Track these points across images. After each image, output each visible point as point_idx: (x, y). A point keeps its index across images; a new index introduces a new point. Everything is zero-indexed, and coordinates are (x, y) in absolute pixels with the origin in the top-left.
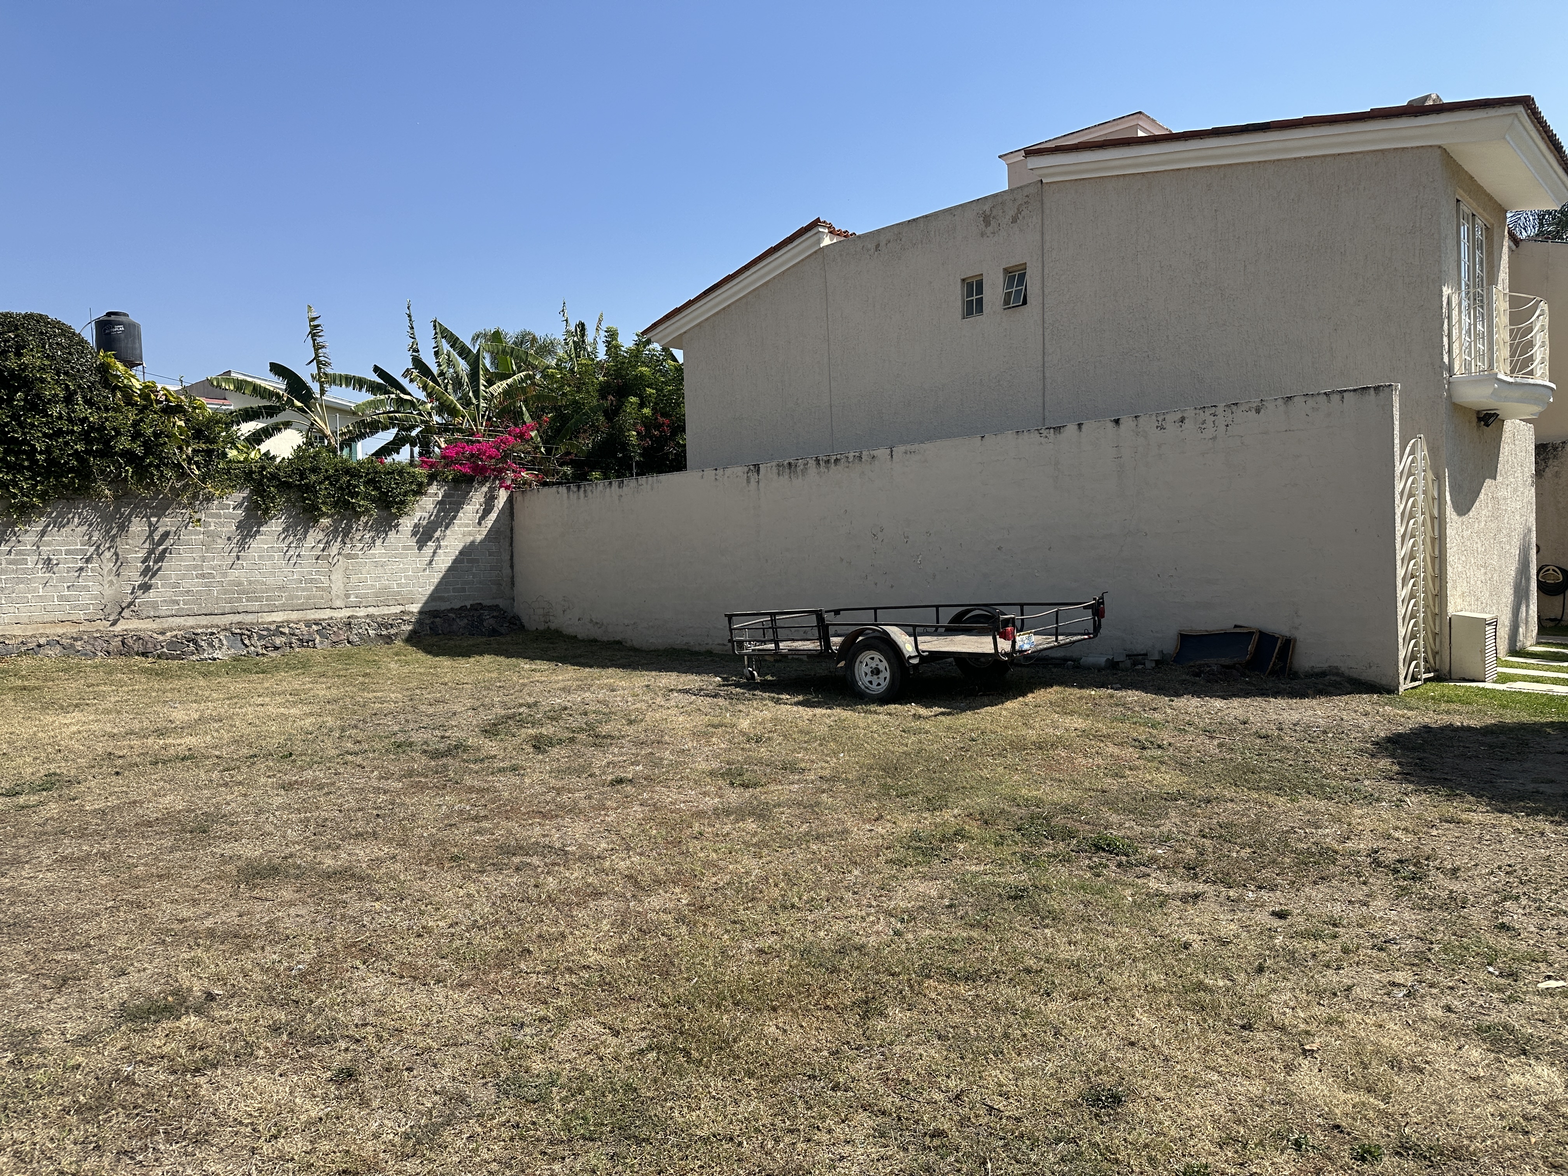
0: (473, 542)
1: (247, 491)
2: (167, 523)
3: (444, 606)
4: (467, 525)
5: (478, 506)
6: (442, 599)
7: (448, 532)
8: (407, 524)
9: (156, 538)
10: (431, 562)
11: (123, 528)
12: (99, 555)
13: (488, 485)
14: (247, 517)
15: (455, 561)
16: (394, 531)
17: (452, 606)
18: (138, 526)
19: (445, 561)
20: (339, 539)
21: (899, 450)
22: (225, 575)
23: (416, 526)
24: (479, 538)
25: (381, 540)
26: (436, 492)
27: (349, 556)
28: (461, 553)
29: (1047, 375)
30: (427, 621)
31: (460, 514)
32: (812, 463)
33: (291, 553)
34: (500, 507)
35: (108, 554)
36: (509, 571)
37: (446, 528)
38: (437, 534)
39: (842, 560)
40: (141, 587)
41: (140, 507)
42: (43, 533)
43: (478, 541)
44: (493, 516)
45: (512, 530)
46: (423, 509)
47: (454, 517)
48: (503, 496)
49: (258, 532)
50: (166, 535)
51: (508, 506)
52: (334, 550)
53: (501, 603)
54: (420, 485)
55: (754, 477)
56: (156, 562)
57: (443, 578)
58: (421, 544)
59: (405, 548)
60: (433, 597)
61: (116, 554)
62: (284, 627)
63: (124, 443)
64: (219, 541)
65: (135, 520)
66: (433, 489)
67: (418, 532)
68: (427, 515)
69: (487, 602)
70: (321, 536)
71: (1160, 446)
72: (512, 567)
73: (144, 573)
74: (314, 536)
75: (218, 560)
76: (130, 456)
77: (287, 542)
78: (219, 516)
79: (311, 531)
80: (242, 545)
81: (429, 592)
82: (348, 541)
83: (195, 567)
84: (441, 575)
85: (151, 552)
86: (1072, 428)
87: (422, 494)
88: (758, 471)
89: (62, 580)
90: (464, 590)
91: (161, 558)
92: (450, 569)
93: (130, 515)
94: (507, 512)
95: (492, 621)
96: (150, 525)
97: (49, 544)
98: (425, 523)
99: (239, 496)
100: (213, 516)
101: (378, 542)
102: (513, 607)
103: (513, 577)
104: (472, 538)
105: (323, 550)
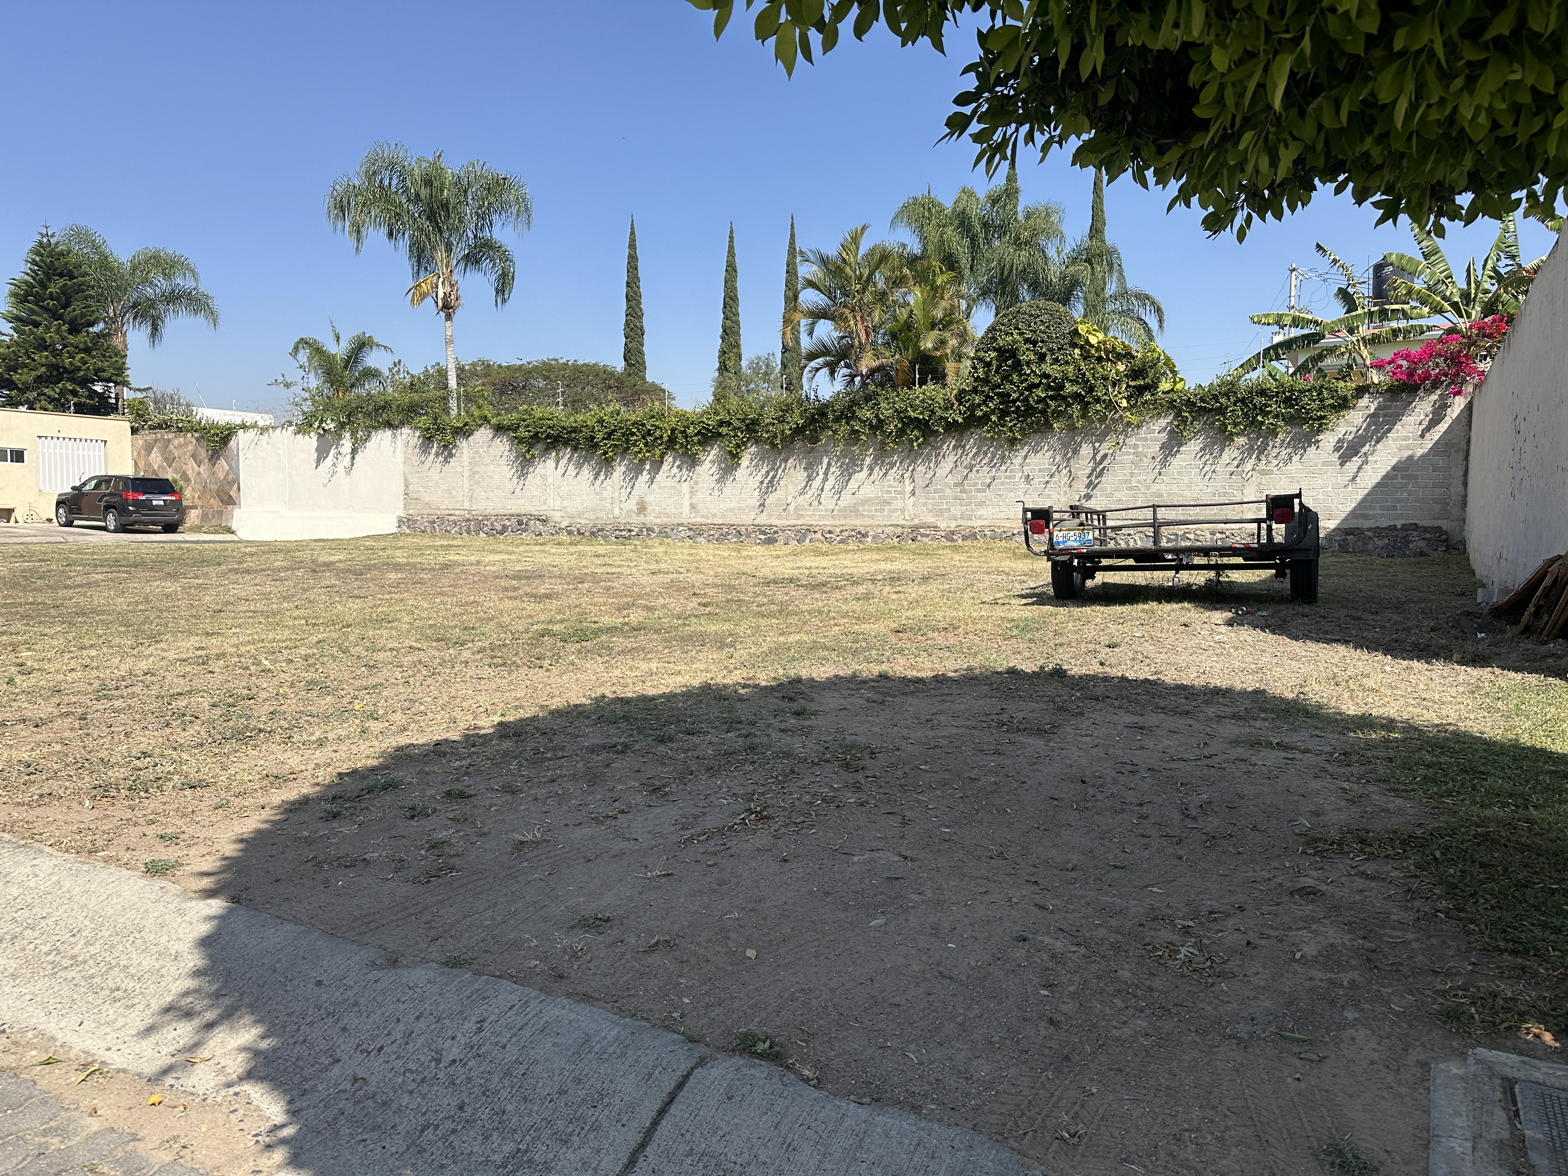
0: (1410, 457)
1: (1171, 417)
2: (1105, 448)
3: (1366, 524)
4: (1408, 438)
5: (1422, 417)
6: (1364, 516)
7: (1379, 446)
8: (1328, 440)
9: (1098, 459)
10: (1354, 478)
11: (1076, 452)
12: (1059, 472)
13: (1438, 392)
14: (1170, 439)
15: (1385, 477)
16: (1314, 447)
17: (1377, 524)
18: (1086, 450)
19: (1372, 476)
20: (1254, 456)
22: (1148, 488)
23: (1339, 442)
24: (1419, 452)
25: (1298, 456)
26: (1367, 404)
27: (1263, 472)
28: (1394, 468)
30: (1337, 538)
31: (1398, 427)
33: (1207, 469)
34: (1454, 416)
35: (1065, 472)
36: (1462, 488)
37: (1378, 442)
38: (1366, 448)
40: (1085, 496)
41: (1088, 434)
42: (1026, 457)
43: (1418, 454)
44: (1443, 427)
45: (1469, 442)
46: (1349, 423)
47: (1389, 430)
48: (1458, 404)
49: (1178, 451)
50: (1105, 456)
51: (1466, 413)
52: (1248, 466)
53: (1444, 524)
54: (1345, 399)
56: (1097, 477)
57: (1368, 494)
58: (1344, 459)
59: (1325, 463)
60: (1353, 514)
61: (1070, 471)
62: (1190, 533)
63: (1069, 388)
64: (1145, 460)
65: (1084, 445)
66: (1364, 401)
67: (1342, 447)
68: (1355, 429)
69: (1424, 523)
70: (1236, 453)
72: (1465, 484)
73: (1088, 487)
74: (1230, 454)
75: (1144, 476)
76: (1076, 396)
77: (1203, 460)
78: (1146, 439)
79: (1227, 449)
80: (1164, 463)
81: (1350, 509)
82: (1263, 458)
83: (1126, 481)
84: (1366, 491)
85: (1094, 470)
87: (1349, 408)
89: (1035, 489)
90: (1395, 508)
91: (1100, 474)
92: (1378, 485)
93: (1081, 442)
94: (1464, 421)
95: (1422, 544)
96: (1094, 449)
97: (1029, 465)
98: (1350, 438)
99: (1163, 422)
100: (1141, 439)
101: (1295, 458)
102: (1462, 529)
103: (1465, 496)
104: (1410, 452)
105: (1238, 467)
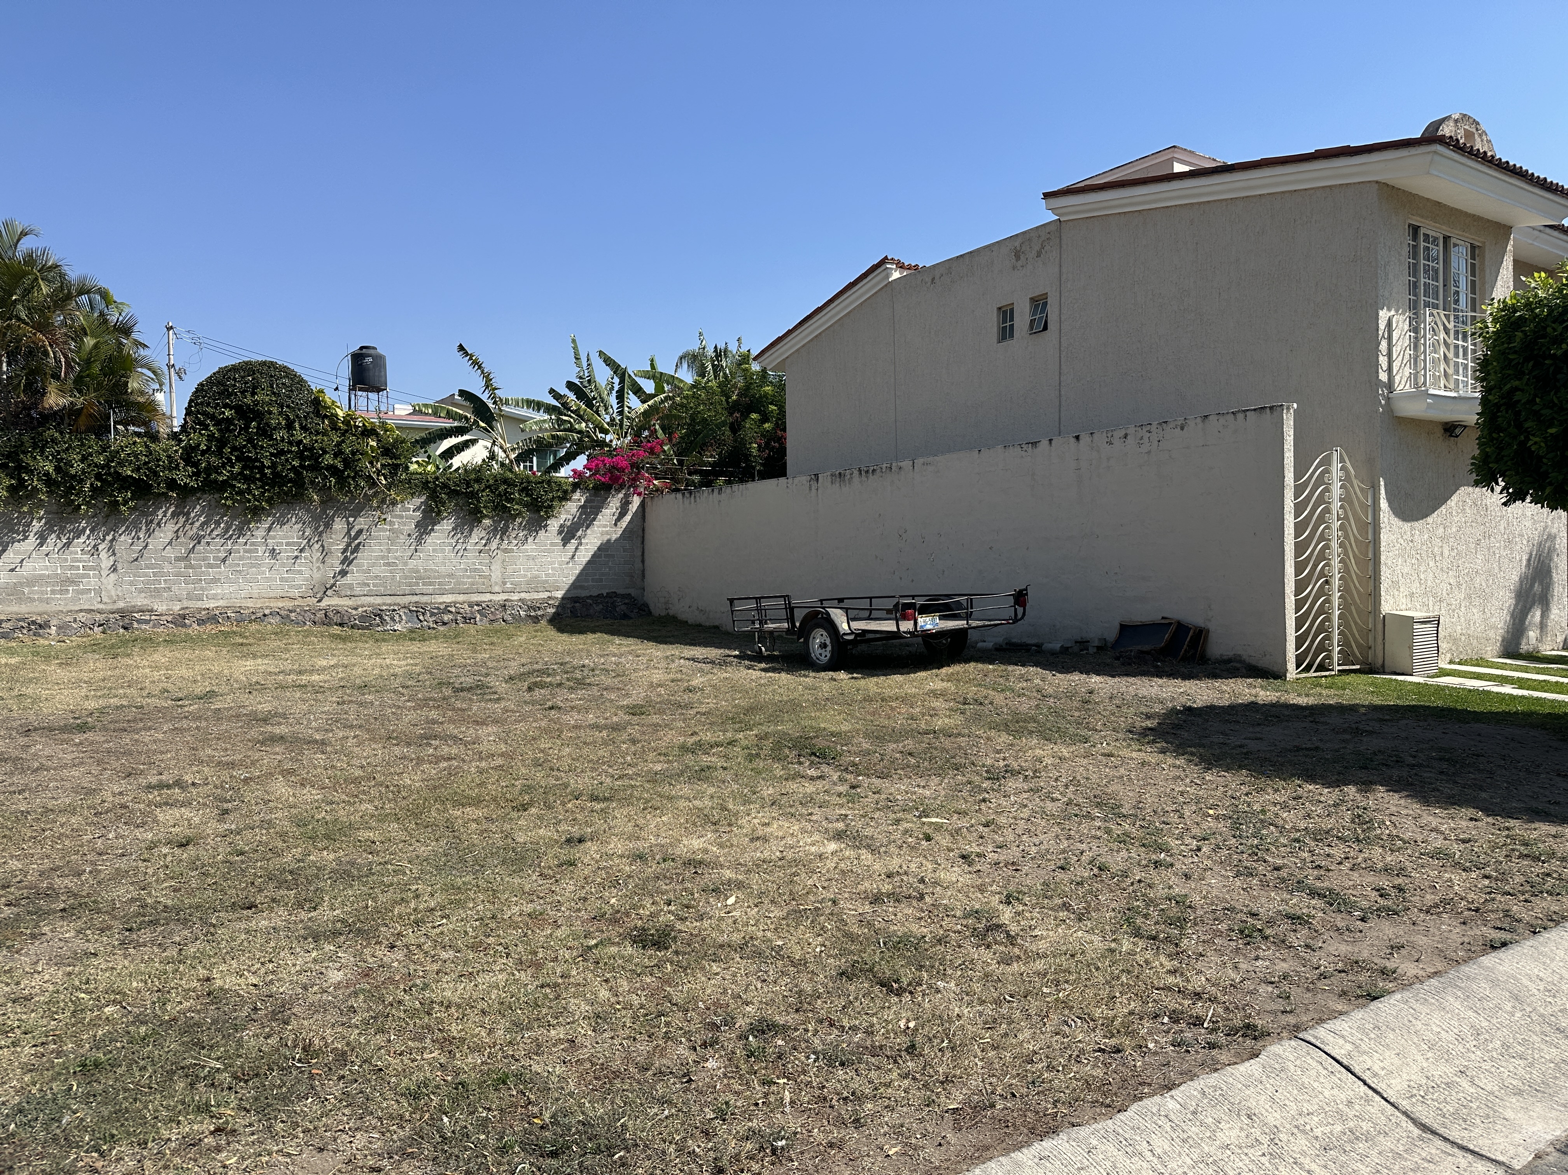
0: (609, 541)
1: (424, 497)
2: (361, 523)
3: (584, 593)
4: (605, 526)
5: (614, 510)
6: (582, 587)
7: (588, 531)
8: (554, 525)
9: (353, 534)
10: (573, 556)
11: (328, 525)
12: (310, 547)
13: (623, 492)
14: (424, 518)
15: (593, 556)
16: (543, 531)
17: (591, 593)
18: (339, 525)
19: (585, 555)
20: (498, 537)
21: (919, 461)
22: (406, 564)
23: (561, 526)
24: (614, 537)
25: (532, 538)
26: (579, 498)
27: (506, 551)
28: (599, 549)
29: (1063, 393)
30: (569, 606)
31: (599, 517)
32: (856, 472)
33: (458, 547)
34: (634, 510)
35: (316, 546)
36: (641, 565)
37: (587, 528)
38: (579, 533)
39: (877, 557)
40: (340, 573)
41: (341, 509)
42: (270, 529)
43: (614, 539)
44: (628, 518)
45: (643, 530)
46: (568, 512)
47: (594, 519)
48: (636, 501)
49: (432, 530)
50: (360, 532)
51: (641, 509)
52: (494, 545)
53: (633, 592)
54: (565, 492)
55: (814, 484)
56: (352, 553)
57: (583, 570)
58: (566, 541)
59: (552, 544)
60: (574, 586)
61: (322, 546)
62: (451, 607)
63: (328, 460)
64: (402, 537)
65: (337, 520)
66: (577, 495)
67: (563, 531)
68: (571, 517)
69: (621, 591)
70: (483, 534)
71: (1108, 459)
72: (643, 561)
73: (343, 563)
74: (477, 535)
75: (401, 551)
76: (332, 469)
77: (456, 538)
78: (401, 517)
79: (475, 529)
80: (419, 540)
81: (571, 582)
82: (505, 538)
83: (383, 558)
84: (582, 567)
85: (349, 545)
86: (1045, 443)
87: (568, 500)
88: (818, 479)
89: (283, 565)
90: (601, 580)
91: (356, 550)
92: (589, 563)
93: (333, 516)
94: (640, 515)
95: (623, 607)
96: (348, 523)
97: (274, 538)
98: (569, 524)
99: (418, 501)
100: (397, 516)
101: (530, 540)
102: (643, 596)
103: (643, 571)
104: (609, 537)
105: (485, 545)
